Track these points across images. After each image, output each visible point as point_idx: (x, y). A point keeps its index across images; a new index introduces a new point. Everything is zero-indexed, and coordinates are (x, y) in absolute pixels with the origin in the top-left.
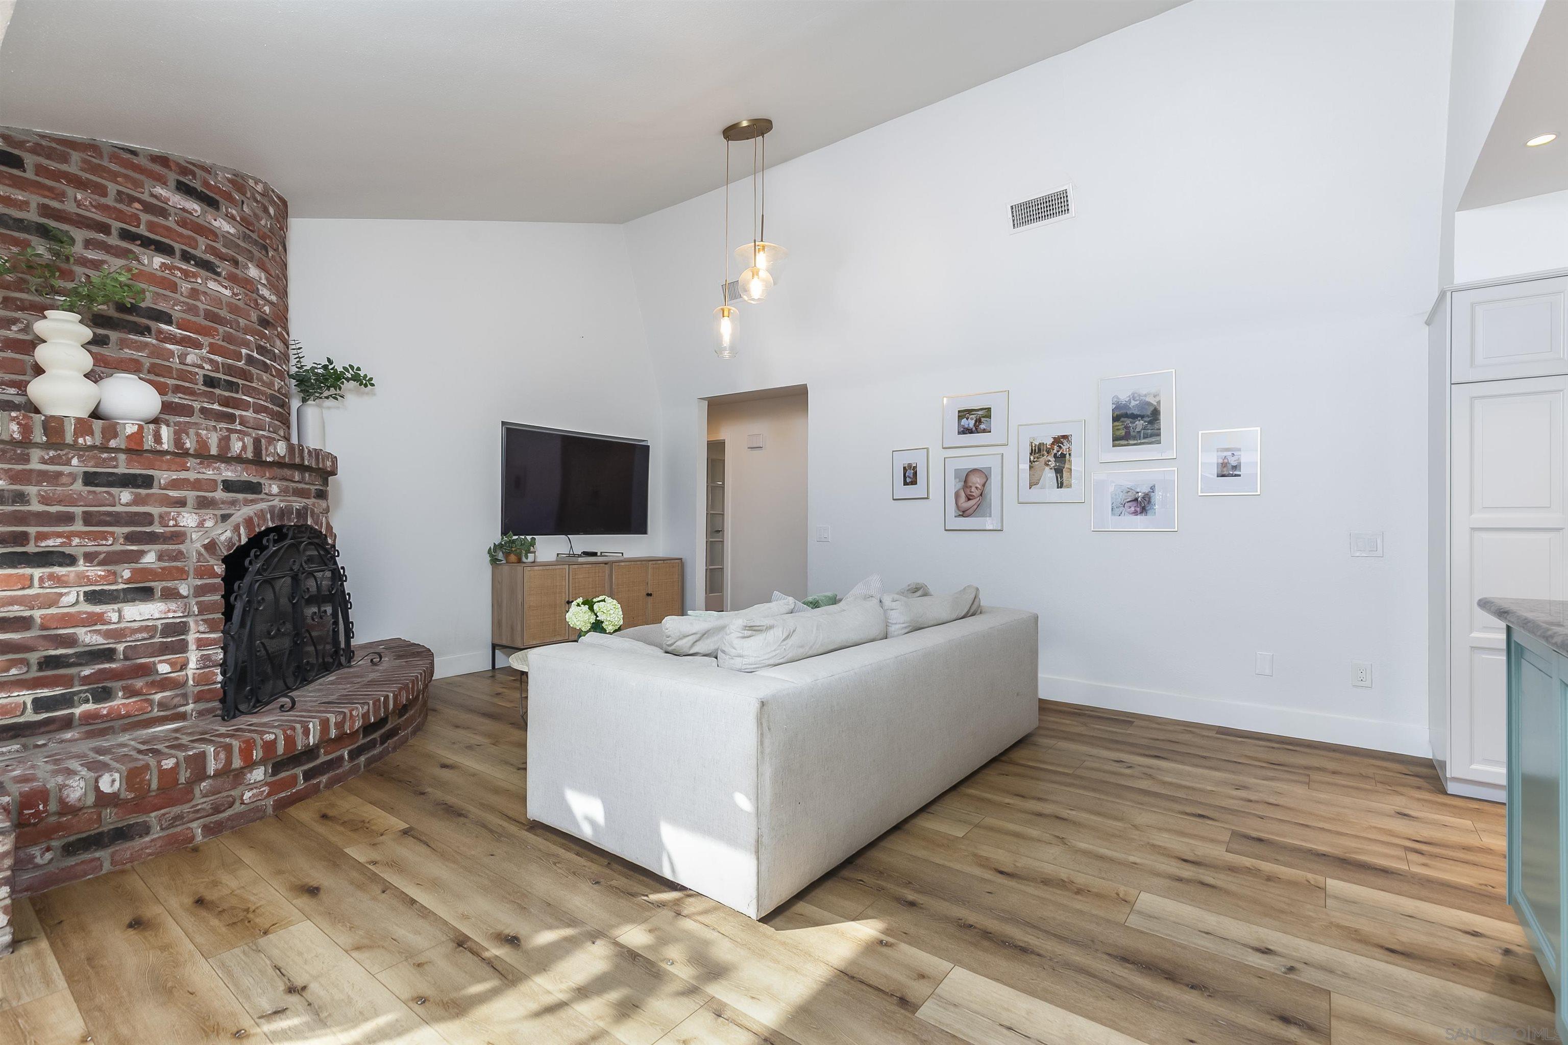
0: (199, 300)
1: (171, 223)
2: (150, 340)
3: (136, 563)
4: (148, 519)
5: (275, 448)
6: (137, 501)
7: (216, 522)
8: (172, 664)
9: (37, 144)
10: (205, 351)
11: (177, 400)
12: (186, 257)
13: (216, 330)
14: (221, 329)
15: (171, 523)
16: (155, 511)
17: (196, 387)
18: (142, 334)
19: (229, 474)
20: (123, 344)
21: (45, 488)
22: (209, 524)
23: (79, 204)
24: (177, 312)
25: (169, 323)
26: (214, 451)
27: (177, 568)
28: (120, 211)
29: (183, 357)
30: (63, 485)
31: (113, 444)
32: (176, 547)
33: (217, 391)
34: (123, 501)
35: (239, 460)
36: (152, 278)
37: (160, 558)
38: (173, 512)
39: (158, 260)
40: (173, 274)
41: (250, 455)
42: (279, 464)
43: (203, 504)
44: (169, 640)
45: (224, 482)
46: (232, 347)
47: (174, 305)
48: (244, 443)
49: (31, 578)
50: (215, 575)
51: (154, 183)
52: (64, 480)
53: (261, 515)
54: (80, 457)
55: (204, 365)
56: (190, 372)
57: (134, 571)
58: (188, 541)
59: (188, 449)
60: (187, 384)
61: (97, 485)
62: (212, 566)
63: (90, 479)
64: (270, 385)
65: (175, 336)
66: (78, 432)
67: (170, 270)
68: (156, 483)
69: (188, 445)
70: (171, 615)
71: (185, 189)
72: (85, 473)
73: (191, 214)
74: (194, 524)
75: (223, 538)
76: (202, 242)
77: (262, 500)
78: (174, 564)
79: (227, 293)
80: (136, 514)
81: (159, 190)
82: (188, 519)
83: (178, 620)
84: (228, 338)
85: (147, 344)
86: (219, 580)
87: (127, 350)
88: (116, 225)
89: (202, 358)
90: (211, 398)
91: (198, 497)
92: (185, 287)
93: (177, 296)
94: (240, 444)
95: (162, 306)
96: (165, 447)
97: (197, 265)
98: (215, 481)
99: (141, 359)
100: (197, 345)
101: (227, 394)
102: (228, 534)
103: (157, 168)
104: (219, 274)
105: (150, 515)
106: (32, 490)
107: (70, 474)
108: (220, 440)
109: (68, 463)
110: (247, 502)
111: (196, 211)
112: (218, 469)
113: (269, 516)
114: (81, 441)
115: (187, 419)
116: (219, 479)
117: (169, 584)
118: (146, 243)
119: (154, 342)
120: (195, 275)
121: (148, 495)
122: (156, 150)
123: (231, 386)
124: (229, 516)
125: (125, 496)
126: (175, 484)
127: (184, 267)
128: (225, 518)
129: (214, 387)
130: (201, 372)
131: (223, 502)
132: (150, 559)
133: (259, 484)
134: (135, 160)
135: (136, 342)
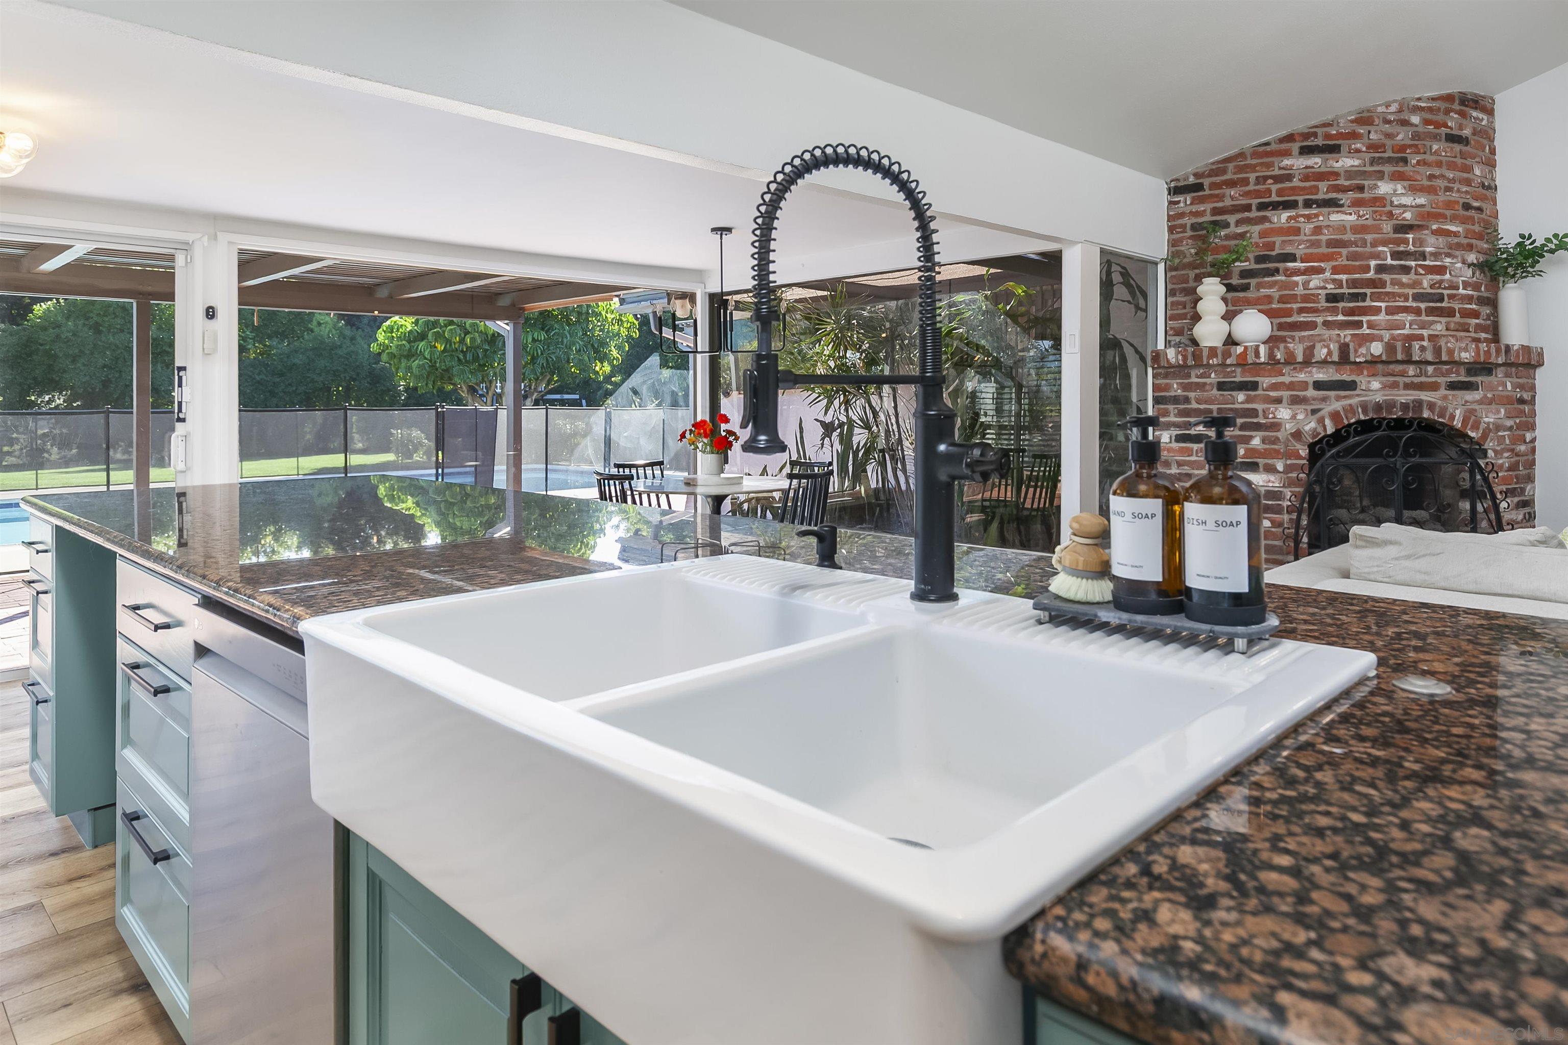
0: (1322, 234)
1: (1296, 182)
2: (1279, 278)
3: (1248, 444)
4: (1254, 413)
5: (1368, 349)
6: (1248, 400)
7: (1307, 415)
8: (1272, 522)
9: (1212, 170)
10: (1328, 274)
11: (1302, 319)
12: (1308, 204)
13: (1340, 254)
14: (1344, 251)
15: (1271, 416)
16: (1259, 407)
17: (1319, 305)
18: (1273, 275)
19: (1321, 376)
20: (1259, 286)
21: (1198, 393)
22: (1300, 417)
23: (1232, 198)
24: (1301, 250)
25: (1294, 260)
26: (1300, 359)
27: (1275, 450)
28: (1258, 191)
29: (1306, 284)
30: (1207, 391)
31: (1228, 362)
32: (1275, 434)
33: (1341, 305)
34: (1240, 400)
35: (1324, 362)
36: (1281, 231)
37: (1263, 441)
38: (1272, 407)
39: (1285, 215)
40: (1298, 222)
41: (1336, 358)
42: (1374, 362)
43: (1296, 401)
44: (1270, 503)
45: (1315, 382)
46: (1357, 263)
47: (1299, 245)
48: (1329, 349)
49: (1192, 449)
50: (1301, 458)
51: (1280, 159)
52: (1207, 387)
53: (1351, 410)
54: (1216, 372)
55: (1327, 286)
56: (1312, 295)
57: (1247, 450)
58: (1282, 430)
59: (1279, 360)
60: (1312, 305)
61: (1225, 390)
62: (1298, 450)
63: (1221, 386)
64: (1416, 284)
65: (1299, 270)
66: (1209, 357)
67: (1295, 219)
68: (1260, 387)
69: (1279, 357)
70: (1271, 484)
71: (1306, 151)
72: (1219, 383)
73: (1313, 167)
74: (1287, 417)
75: (1307, 428)
76: (1323, 186)
77: (1358, 395)
78: (1273, 446)
79: (1353, 218)
80: (1248, 409)
81: (1287, 162)
82: (1284, 413)
83: (1277, 489)
84: (1353, 257)
85: (1276, 282)
86: (1305, 462)
87: (1262, 290)
88: (1255, 202)
89: (1326, 281)
90: (1335, 311)
91: (1291, 396)
92: (1308, 228)
93: (1302, 237)
94: (1325, 351)
95: (1289, 249)
96: (1262, 360)
97: (1319, 206)
98: (1306, 383)
99: (1272, 294)
100: (1320, 271)
101: (1352, 305)
102: (1313, 425)
103: (1284, 146)
104: (1342, 206)
105: (1256, 410)
106: (1192, 395)
107: (1211, 383)
108: (1305, 351)
109: (1209, 377)
110: (1338, 398)
111: (1317, 163)
112: (1310, 372)
113: (1360, 410)
114: (1211, 362)
115: (1311, 333)
116: (1310, 381)
117: (1270, 461)
118: (1275, 206)
119: (1283, 278)
120: (1317, 216)
121: (1255, 396)
122: (1283, 133)
123: (1355, 297)
124: (1319, 410)
125: (1241, 396)
126: (1275, 387)
127: (1307, 213)
128: (1314, 412)
129: (1337, 302)
130: (1323, 292)
131: (1314, 399)
132: (1256, 442)
133: (1354, 382)
134: (1268, 148)
135: (1269, 282)
